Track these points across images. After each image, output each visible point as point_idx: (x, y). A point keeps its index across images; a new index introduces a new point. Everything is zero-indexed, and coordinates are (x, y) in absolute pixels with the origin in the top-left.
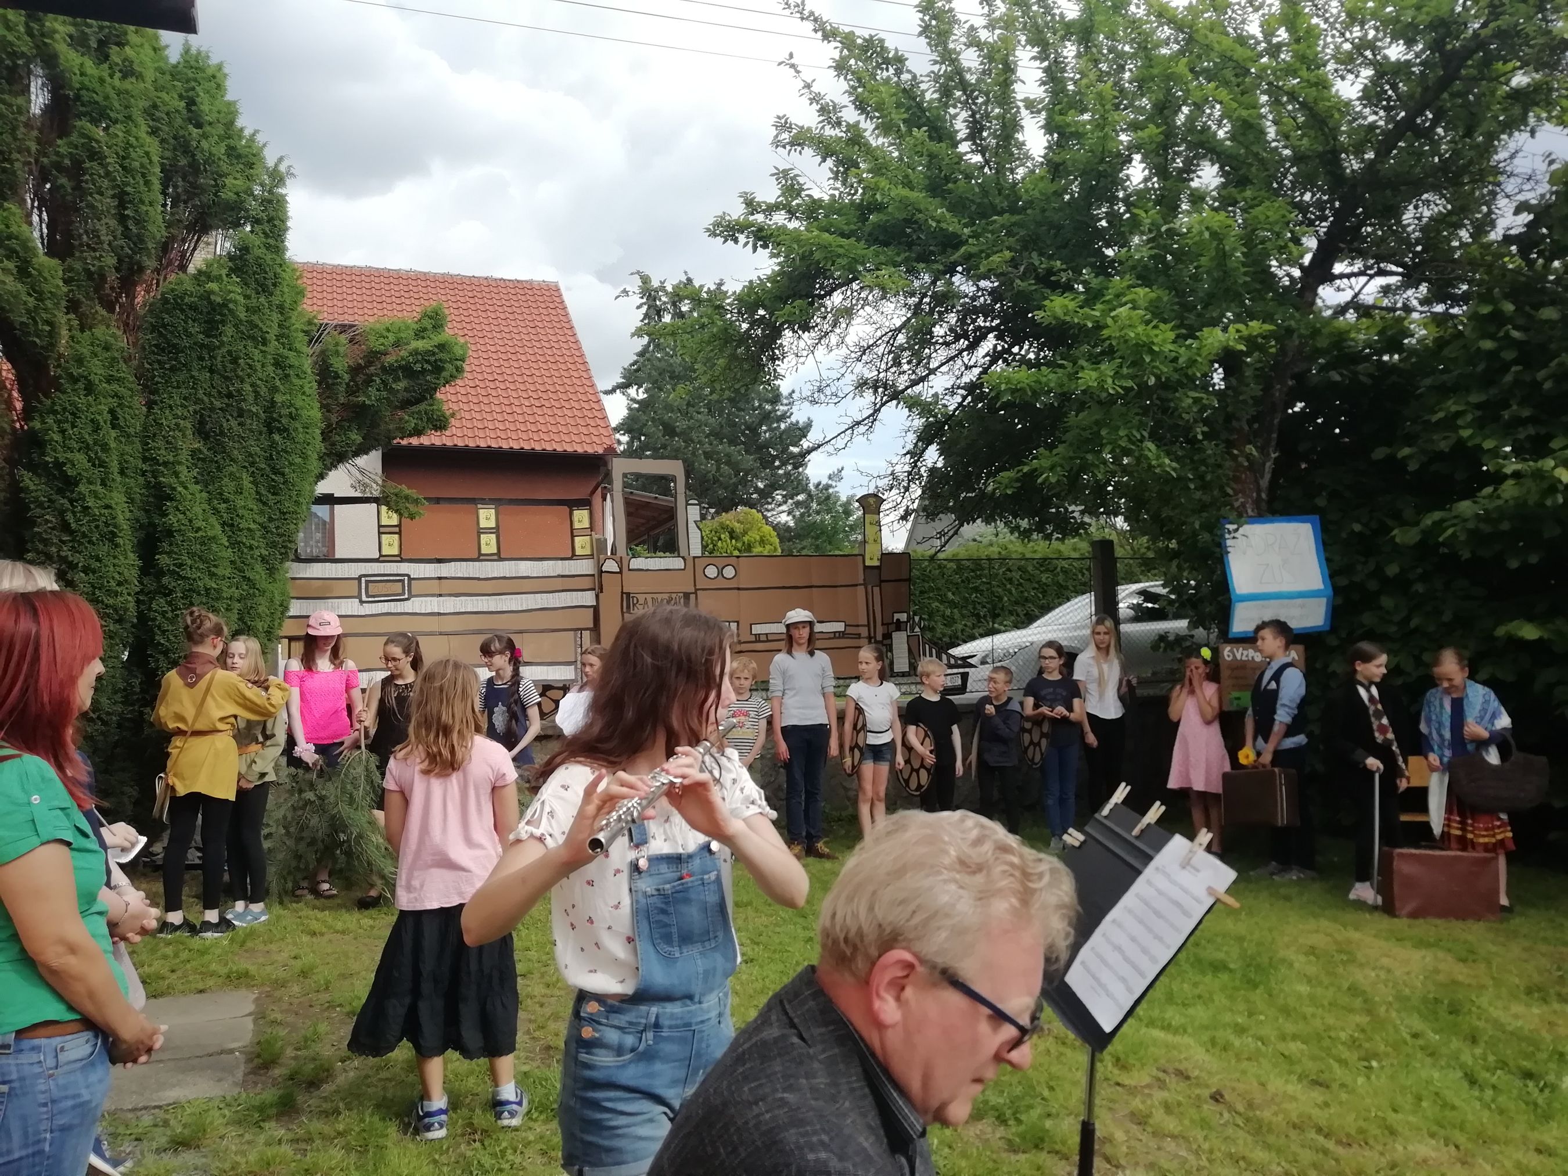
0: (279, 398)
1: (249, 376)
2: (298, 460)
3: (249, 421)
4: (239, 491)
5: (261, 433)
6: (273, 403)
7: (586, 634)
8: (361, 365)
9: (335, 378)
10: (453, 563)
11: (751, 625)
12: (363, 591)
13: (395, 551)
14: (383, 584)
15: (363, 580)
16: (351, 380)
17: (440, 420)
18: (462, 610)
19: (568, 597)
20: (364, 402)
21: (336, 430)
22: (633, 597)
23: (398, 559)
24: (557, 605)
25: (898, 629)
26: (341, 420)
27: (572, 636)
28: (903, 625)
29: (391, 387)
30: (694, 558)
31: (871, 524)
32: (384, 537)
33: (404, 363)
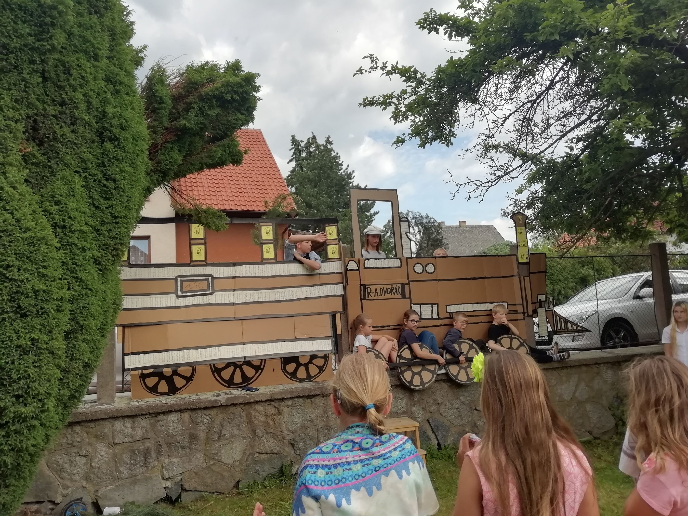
0: (110, 110)
1: (82, 86)
2: (128, 169)
3: (82, 129)
4: (71, 194)
5: (93, 142)
6: (104, 114)
7: (338, 316)
8: (182, 94)
9: (160, 103)
10: (244, 266)
11: (446, 306)
12: (179, 288)
13: (202, 258)
14: (194, 283)
15: (179, 279)
16: (173, 108)
17: (237, 155)
18: (251, 301)
19: (324, 289)
20: (185, 124)
21: (161, 150)
22: (368, 288)
23: (204, 263)
24: (317, 295)
25: (540, 306)
26: (165, 142)
27: (328, 318)
28: (543, 303)
29: (207, 113)
30: (407, 258)
31: (521, 233)
32: (194, 247)
33: (217, 92)
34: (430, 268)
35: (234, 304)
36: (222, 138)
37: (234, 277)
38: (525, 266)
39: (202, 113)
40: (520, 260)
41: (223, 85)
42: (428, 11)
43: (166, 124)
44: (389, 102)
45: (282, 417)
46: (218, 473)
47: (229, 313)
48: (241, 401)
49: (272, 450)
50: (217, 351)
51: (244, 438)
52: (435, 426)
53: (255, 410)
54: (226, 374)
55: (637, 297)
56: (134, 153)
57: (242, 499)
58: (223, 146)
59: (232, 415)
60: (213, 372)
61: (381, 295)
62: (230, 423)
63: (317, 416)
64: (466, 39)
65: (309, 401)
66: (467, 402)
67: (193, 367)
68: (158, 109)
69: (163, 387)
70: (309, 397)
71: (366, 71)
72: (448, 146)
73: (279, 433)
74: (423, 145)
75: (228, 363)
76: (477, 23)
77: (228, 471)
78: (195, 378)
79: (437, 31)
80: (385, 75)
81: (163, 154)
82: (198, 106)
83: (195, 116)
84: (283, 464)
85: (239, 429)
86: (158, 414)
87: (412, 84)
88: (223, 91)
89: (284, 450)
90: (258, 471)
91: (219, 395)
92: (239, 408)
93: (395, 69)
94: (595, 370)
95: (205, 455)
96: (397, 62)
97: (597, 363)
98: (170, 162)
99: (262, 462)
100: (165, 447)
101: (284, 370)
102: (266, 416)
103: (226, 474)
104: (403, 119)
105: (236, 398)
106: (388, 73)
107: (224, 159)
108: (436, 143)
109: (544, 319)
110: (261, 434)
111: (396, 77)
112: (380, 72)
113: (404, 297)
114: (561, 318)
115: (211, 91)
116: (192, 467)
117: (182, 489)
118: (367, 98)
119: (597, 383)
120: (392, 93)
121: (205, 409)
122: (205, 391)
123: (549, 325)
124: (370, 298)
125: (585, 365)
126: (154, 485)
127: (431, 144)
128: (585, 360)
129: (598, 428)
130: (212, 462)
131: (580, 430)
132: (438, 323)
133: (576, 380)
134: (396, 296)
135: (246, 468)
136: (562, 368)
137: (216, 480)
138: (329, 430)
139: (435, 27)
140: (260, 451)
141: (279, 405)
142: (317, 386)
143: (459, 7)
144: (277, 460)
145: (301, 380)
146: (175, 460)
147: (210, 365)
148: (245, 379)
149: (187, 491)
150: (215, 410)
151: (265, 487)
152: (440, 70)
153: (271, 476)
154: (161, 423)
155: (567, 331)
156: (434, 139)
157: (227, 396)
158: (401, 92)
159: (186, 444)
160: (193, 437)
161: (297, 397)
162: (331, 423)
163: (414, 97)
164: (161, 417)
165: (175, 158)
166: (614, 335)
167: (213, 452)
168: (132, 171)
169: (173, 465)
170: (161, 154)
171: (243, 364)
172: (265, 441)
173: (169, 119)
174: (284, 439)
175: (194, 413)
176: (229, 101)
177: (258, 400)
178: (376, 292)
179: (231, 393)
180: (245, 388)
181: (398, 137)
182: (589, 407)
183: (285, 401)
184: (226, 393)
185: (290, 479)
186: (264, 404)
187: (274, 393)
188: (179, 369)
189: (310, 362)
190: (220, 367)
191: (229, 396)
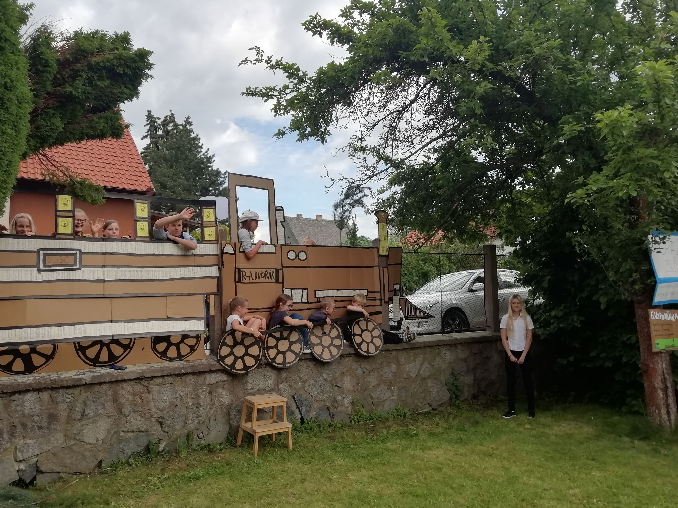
7: (212, 297)
8: (69, 60)
9: (44, 66)
10: (115, 242)
11: (315, 291)
12: (41, 262)
13: (69, 230)
14: (59, 257)
15: (41, 253)
16: (58, 73)
17: (118, 129)
18: (122, 278)
19: (199, 270)
20: (71, 92)
21: (42, 115)
22: (242, 271)
23: (72, 237)
24: (192, 276)
25: (395, 295)
26: (46, 107)
27: (202, 299)
28: (397, 292)
29: (95, 84)
30: (282, 245)
31: (382, 229)
32: (60, 220)
33: (109, 64)
34: (302, 256)
35: (104, 281)
36: (104, 110)
37: (104, 253)
38: (385, 258)
39: (90, 83)
40: (381, 253)
41: (115, 57)
42: (314, 15)
43: (50, 88)
44: (271, 95)
45: (151, 395)
46: (79, 453)
47: (98, 290)
48: (107, 379)
49: (139, 428)
50: (82, 329)
51: (109, 417)
52: (300, 401)
53: (123, 388)
54: (91, 353)
55: (471, 290)
56: (17, 116)
57: (106, 477)
58: (106, 118)
59: (97, 393)
60: (77, 350)
61: (256, 279)
62: (94, 402)
63: (186, 394)
64: (347, 46)
65: (179, 379)
66: (329, 379)
67: (54, 345)
68: (43, 72)
69: (19, 365)
70: (180, 375)
71: (251, 62)
72: (323, 143)
73: (147, 411)
74: (300, 140)
75: (94, 342)
76: (356, 34)
77: (90, 451)
78: (56, 356)
79: (320, 34)
80: (269, 68)
81: (43, 120)
82: (87, 75)
83: (83, 85)
84: (150, 442)
85: (104, 408)
86: (14, 393)
87: (294, 81)
88: (115, 63)
89: (151, 427)
90: (123, 449)
91: (84, 374)
92: (105, 387)
93: (278, 65)
94: (437, 351)
95: (65, 435)
96: (282, 58)
97: (439, 345)
98: (51, 129)
99: (127, 441)
100: (19, 429)
101: (154, 349)
102: (134, 394)
103: (87, 454)
104: (284, 113)
105: (102, 376)
106: (272, 67)
107: (105, 131)
108: (312, 139)
109: (398, 306)
110: (127, 413)
111: (280, 72)
112: (264, 65)
113: (277, 282)
114: (412, 305)
115: (102, 61)
116: (50, 448)
117: (37, 471)
118: (250, 88)
119: (437, 362)
120: (275, 87)
121: (68, 387)
122: (67, 370)
123: (401, 311)
124: (244, 281)
125: (429, 347)
126: (6, 468)
127: (308, 140)
128: (429, 342)
129: (436, 401)
130: (73, 442)
131: (421, 403)
132: (307, 306)
133: (421, 359)
134: (270, 280)
135: (109, 447)
136: (411, 349)
137: (76, 460)
138: (198, 407)
139: (319, 31)
140: (126, 430)
141: (148, 383)
142: (188, 364)
143: (341, 15)
144: (143, 438)
145: (172, 360)
146: (30, 441)
147: (74, 343)
148: (112, 358)
149: (42, 472)
150: (79, 389)
151: (130, 465)
152: (321, 72)
153: (136, 455)
154: (16, 402)
155: (416, 317)
156: (311, 135)
157: (92, 375)
158: (283, 87)
159: (45, 424)
160: (52, 417)
161: (167, 376)
162: (201, 401)
163: (295, 94)
164: (16, 397)
165: (57, 125)
166: (451, 322)
167: (75, 432)
168: (15, 134)
169: (28, 446)
170: (41, 119)
171: (110, 343)
172: (132, 419)
173: (52, 84)
174: (152, 416)
175: (54, 392)
176: (119, 74)
177: (126, 378)
178: (251, 275)
179: (96, 372)
180: (111, 367)
181: (279, 130)
182: (430, 383)
183: (155, 380)
184: (91, 372)
185: (156, 457)
186: (132, 383)
187: (144, 372)
188: (38, 347)
189: (182, 341)
190: (85, 345)
191: (95, 374)
